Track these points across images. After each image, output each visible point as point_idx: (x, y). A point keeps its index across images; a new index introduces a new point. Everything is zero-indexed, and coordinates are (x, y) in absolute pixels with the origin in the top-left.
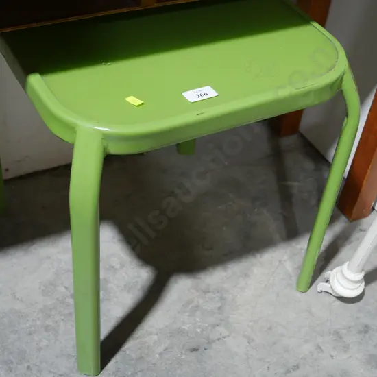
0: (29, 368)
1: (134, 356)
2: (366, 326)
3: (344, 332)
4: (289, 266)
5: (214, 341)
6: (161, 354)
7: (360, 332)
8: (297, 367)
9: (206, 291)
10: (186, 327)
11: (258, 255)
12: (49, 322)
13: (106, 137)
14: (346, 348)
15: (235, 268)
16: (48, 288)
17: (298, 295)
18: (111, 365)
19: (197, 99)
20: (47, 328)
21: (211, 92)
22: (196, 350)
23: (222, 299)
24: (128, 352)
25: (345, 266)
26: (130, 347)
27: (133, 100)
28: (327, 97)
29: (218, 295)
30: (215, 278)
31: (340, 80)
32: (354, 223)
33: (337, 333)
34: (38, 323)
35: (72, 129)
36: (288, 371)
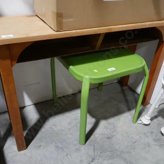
0: (66, 143)
1: (93, 140)
2: (152, 131)
3: (147, 133)
4: (130, 117)
5: (113, 136)
6: (100, 139)
7: (151, 133)
8: (136, 142)
9: (110, 124)
10: (106, 133)
11: (122, 115)
12: (71, 132)
13: (91, 79)
14: (148, 137)
15: (116, 118)
16: (70, 124)
17: (133, 124)
18: (87, 142)
19: (111, 70)
20: (70, 134)
21: (114, 69)
22: (109, 138)
23: (114, 125)
24: (91, 139)
25: (145, 116)
26: (92, 138)
27: (96, 71)
28: (141, 70)
29: (113, 125)
30: (112, 120)
31: (144, 66)
32: (145, 106)
33: (145, 133)
34: (68, 132)
35: (82, 77)
36: (133, 143)
